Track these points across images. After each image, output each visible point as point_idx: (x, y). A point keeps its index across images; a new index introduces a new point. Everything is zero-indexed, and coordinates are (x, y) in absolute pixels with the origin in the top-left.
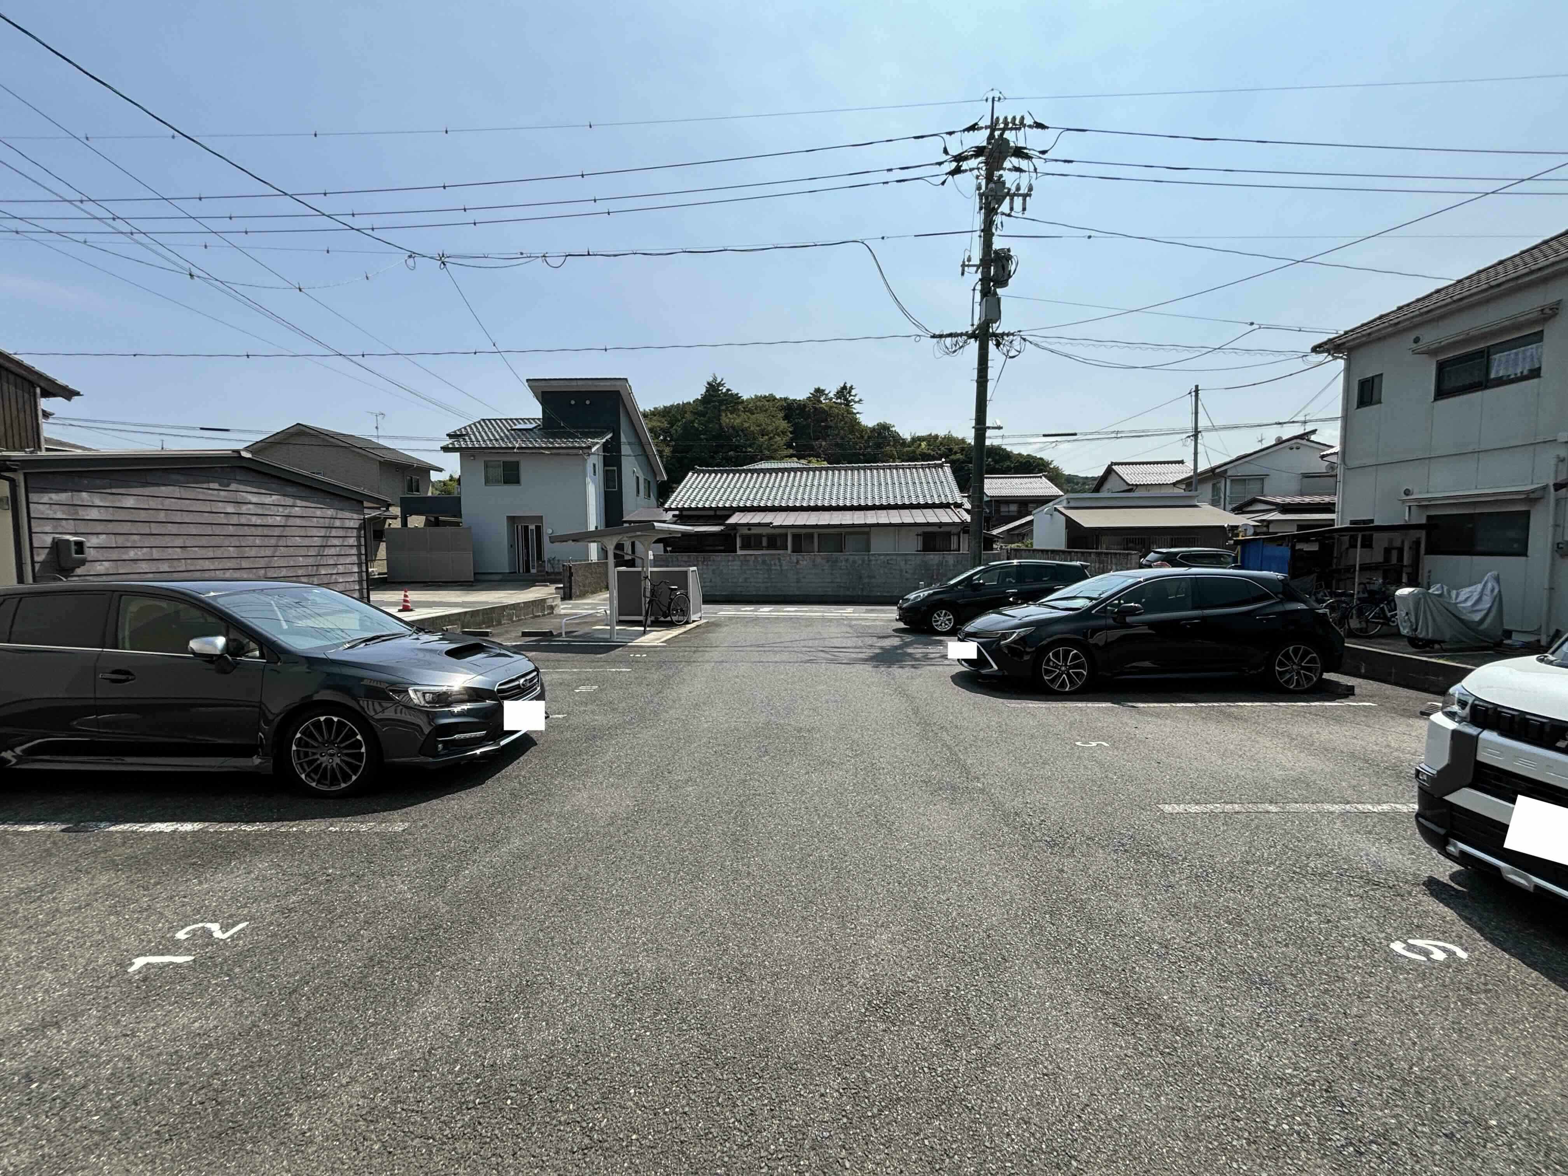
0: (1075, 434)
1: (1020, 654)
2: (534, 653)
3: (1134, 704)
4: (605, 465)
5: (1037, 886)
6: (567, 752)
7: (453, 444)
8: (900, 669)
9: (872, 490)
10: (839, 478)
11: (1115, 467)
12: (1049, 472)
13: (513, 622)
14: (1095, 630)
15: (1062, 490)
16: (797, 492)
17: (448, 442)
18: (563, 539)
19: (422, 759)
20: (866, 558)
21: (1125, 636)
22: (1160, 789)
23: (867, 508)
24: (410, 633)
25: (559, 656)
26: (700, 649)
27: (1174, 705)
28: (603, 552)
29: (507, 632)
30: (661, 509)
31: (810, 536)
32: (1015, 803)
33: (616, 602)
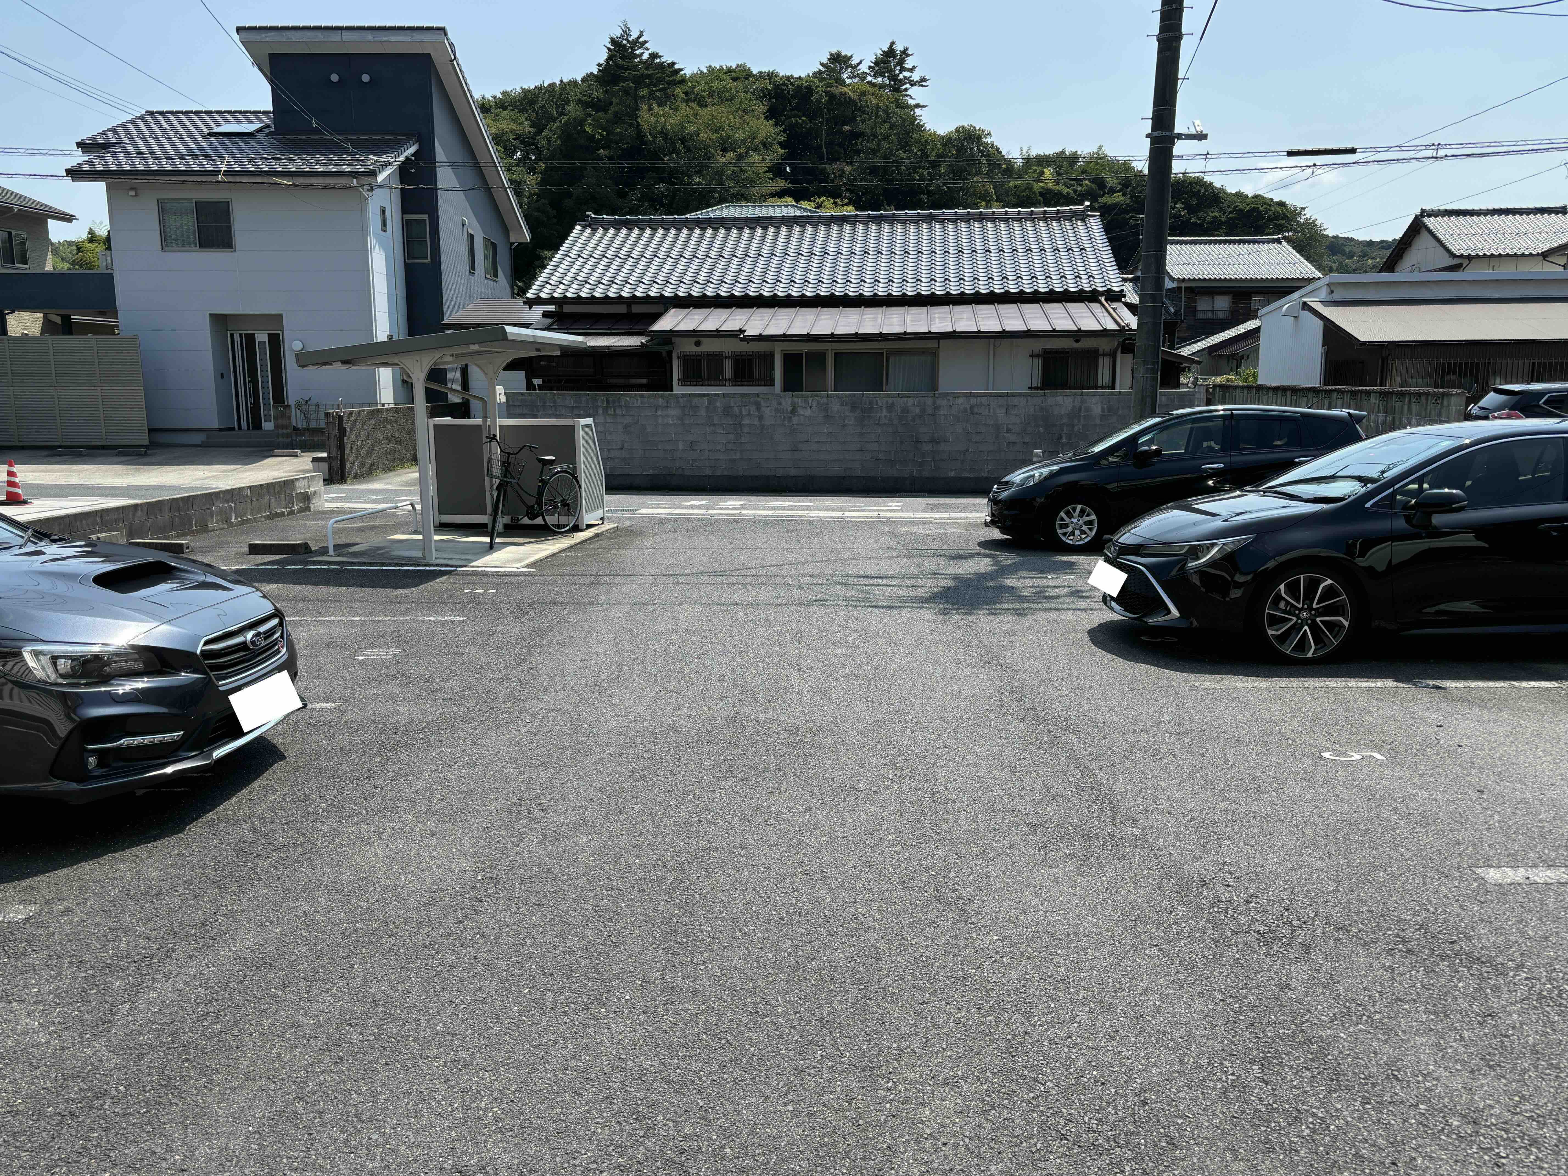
0: (1353, 151)
1: (1223, 586)
2: (273, 586)
3: (1438, 683)
4: (404, 211)
5: (1240, 1012)
6: (344, 773)
7: (90, 163)
8: (991, 618)
9: (945, 265)
10: (878, 239)
11: (1430, 222)
12: (1296, 231)
13: (231, 525)
14: (1371, 542)
15: (1319, 268)
16: (794, 268)
17: (78, 158)
18: (323, 358)
19: (54, 785)
20: (929, 401)
21: (1431, 550)
22: (1481, 840)
23: (933, 301)
24: (21, 541)
25: (323, 591)
26: (603, 580)
27: (1516, 684)
28: (405, 385)
29: (220, 545)
30: (520, 301)
31: (818, 358)
32: (1202, 863)
33: (432, 489)
